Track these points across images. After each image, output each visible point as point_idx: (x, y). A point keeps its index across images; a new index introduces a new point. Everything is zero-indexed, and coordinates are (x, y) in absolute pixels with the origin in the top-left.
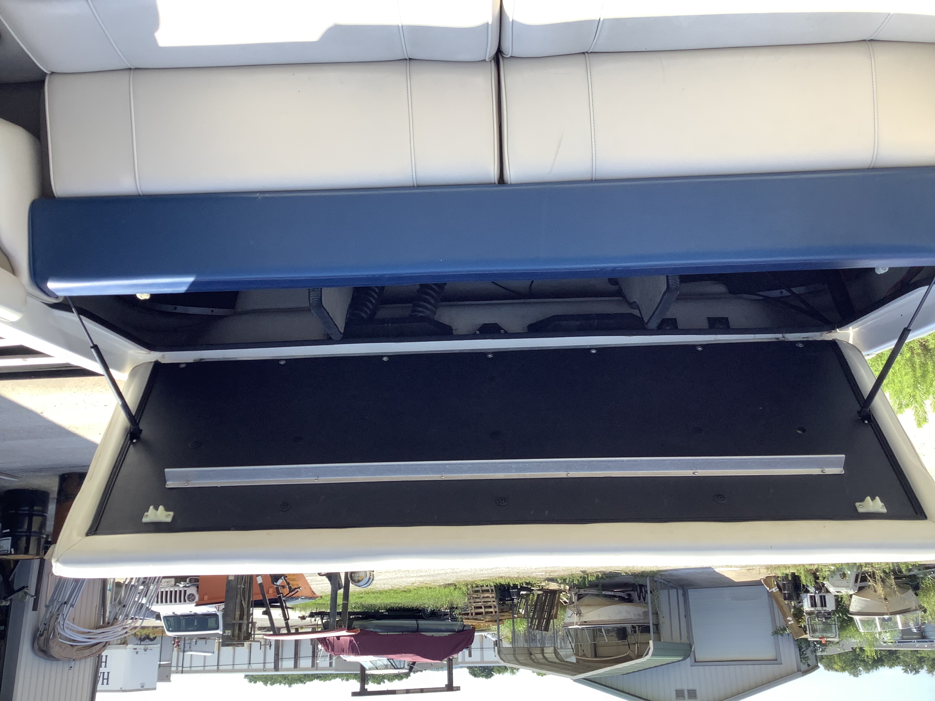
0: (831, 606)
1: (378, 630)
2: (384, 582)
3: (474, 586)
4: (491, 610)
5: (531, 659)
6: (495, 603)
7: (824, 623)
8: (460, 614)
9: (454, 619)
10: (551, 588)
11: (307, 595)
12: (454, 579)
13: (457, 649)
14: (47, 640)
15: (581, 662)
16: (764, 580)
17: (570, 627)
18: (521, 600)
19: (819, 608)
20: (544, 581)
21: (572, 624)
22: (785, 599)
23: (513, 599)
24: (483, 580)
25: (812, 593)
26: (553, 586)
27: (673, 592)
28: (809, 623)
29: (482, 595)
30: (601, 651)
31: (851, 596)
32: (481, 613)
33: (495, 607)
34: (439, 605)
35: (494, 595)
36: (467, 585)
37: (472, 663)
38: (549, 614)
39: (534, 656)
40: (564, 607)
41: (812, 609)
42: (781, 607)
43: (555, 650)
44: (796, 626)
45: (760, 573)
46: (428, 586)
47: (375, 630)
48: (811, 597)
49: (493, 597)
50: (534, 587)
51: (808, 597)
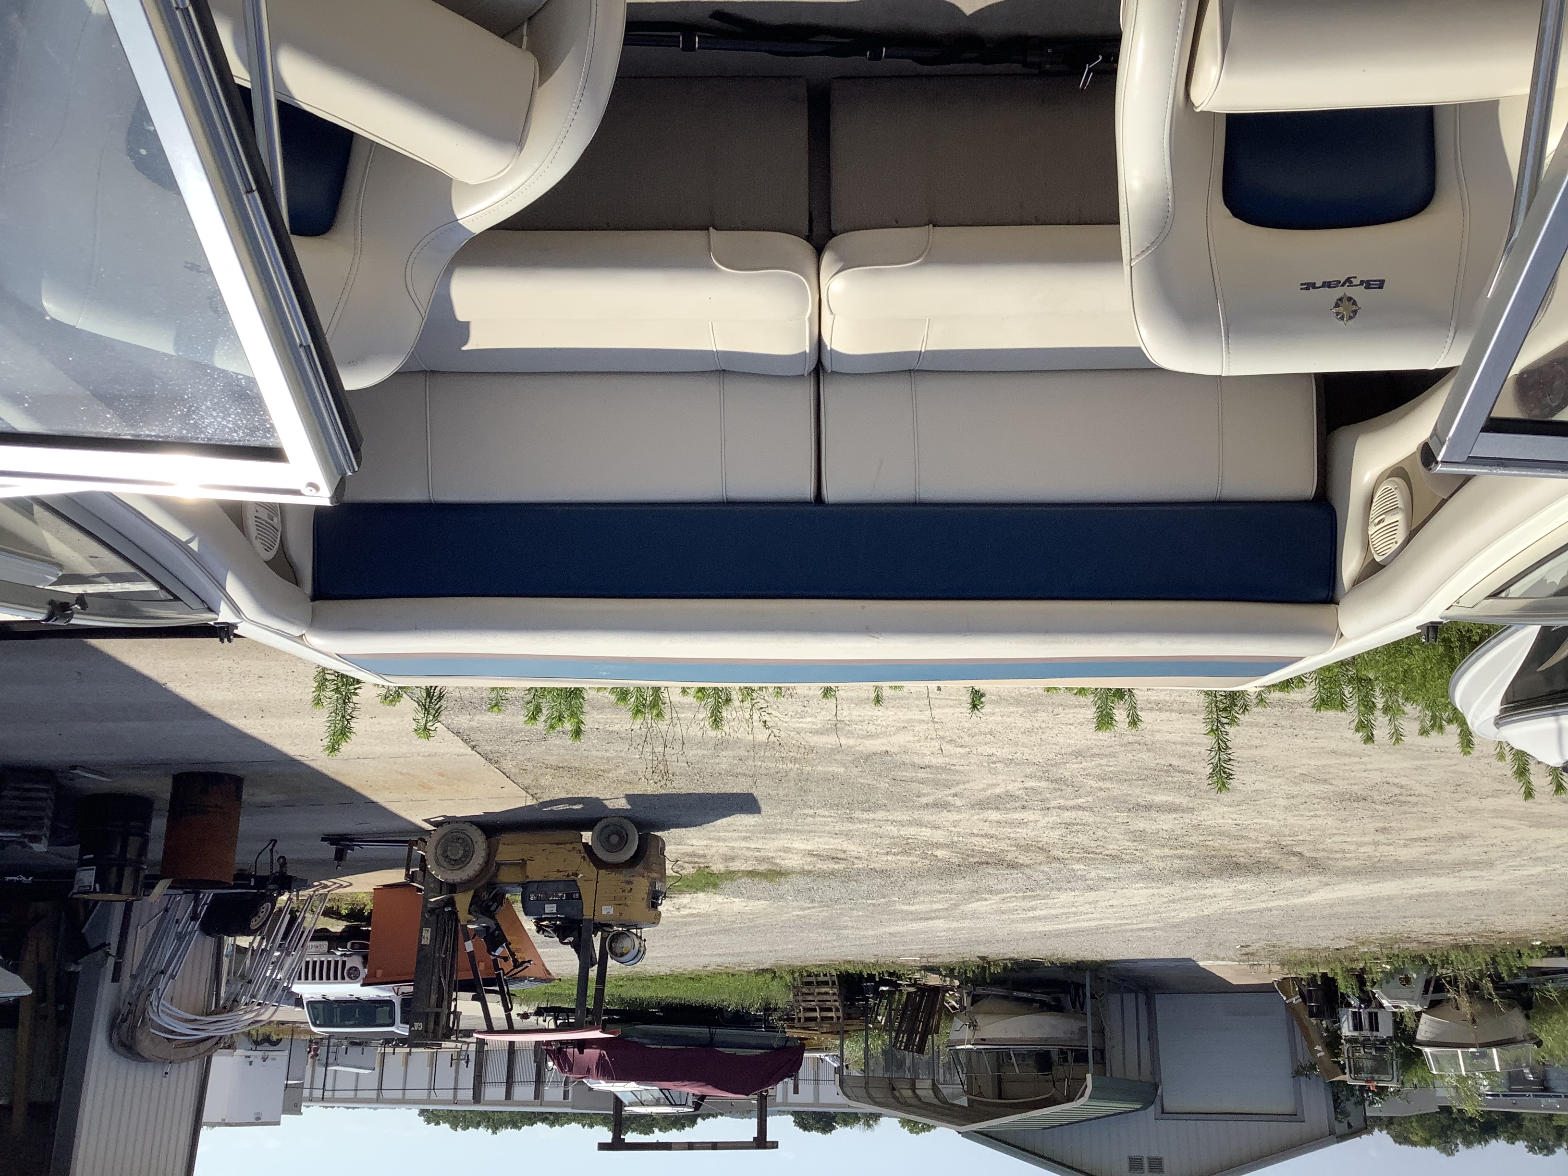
0: (1386, 1030)
1: (646, 1041)
2: (660, 961)
3: (805, 974)
4: (830, 1014)
5: (895, 1097)
6: (837, 1004)
7: (1374, 1058)
8: (780, 1019)
9: (773, 1027)
10: (930, 984)
11: (538, 976)
12: (773, 961)
13: (775, 1078)
14: (133, 1028)
15: (975, 1104)
16: (1279, 983)
17: (958, 1047)
18: (880, 1001)
19: (1366, 1033)
20: (919, 971)
21: (962, 1042)
22: (1311, 1015)
23: (869, 998)
24: (820, 966)
25: (1355, 1007)
26: (934, 980)
27: (1129, 998)
28: (1351, 1055)
29: (817, 990)
30: (1007, 1087)
31: (1418, 1015)
32: (814, 1019)
33: (837, 1010)
34: (746, 1004)
35: (835, 990)
36: (793, 973)
37: (800, 1105)
38: (926, 1025)
39: (900, 1093)
40: (950, 1015)
41: (1356, 1034)
42: (1304, 1029)
43: (934, 1084)
44: (1328, 1061)
45: (1270, 972)
46: (730, 971)
47: (641, 1040)
48: (1354, 1013)
49: (834, 994)
50: (902, 980)
51: (1350, 1013)
